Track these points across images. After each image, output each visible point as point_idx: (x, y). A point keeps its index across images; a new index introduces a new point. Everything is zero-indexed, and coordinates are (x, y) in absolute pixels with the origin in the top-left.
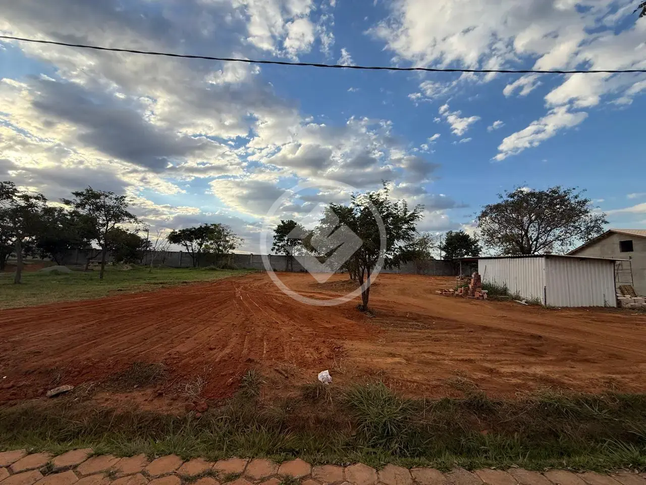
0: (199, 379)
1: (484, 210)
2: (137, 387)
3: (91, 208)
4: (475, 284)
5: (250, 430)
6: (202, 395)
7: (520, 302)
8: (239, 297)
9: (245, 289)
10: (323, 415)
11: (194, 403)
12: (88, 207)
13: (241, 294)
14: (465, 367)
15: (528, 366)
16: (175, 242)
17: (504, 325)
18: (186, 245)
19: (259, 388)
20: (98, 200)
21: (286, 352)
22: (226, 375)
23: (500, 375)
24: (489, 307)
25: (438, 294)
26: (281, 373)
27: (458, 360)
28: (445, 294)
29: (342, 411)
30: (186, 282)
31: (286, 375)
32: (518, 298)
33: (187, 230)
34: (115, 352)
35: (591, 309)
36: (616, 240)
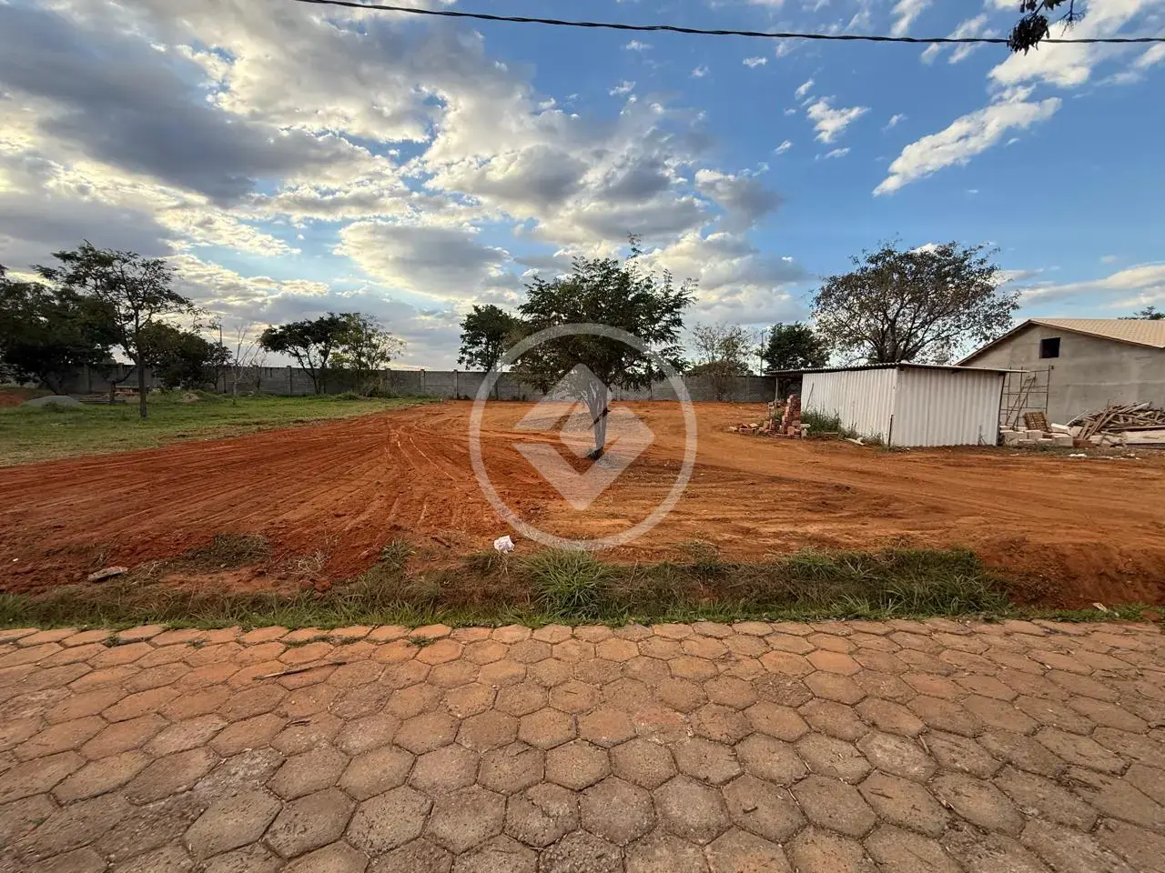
0: (319, 554)
1: (826, 285)
2: (225, 567)
3: (99, 284)
4: (791, 414)
5: (390, 609)
6: (325, 571)
7: (853, 440)
8: (396, 443)
9: (409, 430)
10: (494, 588)
11: (311, 580)
12: (90, 281)
13: (400, 439)
14: (711, 529)
15: (802, 524)
16: (275, 349)
17: (807, 475)
18: (297, 355)
19: (406, 561)
20: (109, 269)
21: (454, 516)
22: (358, 547)
23: (757, 534)
24: (802, 450)
25: (731, 432)
26: (442, 543)
27: (707, 520)
28: (744, 431)
29: (521, 582)
30: (302, 421)
31: (447, 544)
32: (853, 435)
33: (296, 326)
34: (183, 523)
35: (956, 448)
36: (1036, 338)
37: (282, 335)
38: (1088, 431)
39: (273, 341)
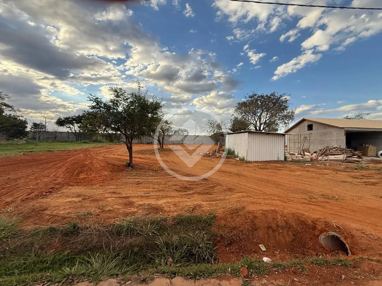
1: (238, 105)
7: (237, 159)
18: (70, 127)
33: (70, 118)
35: (269, 162)
36: (306, 124)
37: (64, 121)
38: (318, 155)
39: (60, 123)
